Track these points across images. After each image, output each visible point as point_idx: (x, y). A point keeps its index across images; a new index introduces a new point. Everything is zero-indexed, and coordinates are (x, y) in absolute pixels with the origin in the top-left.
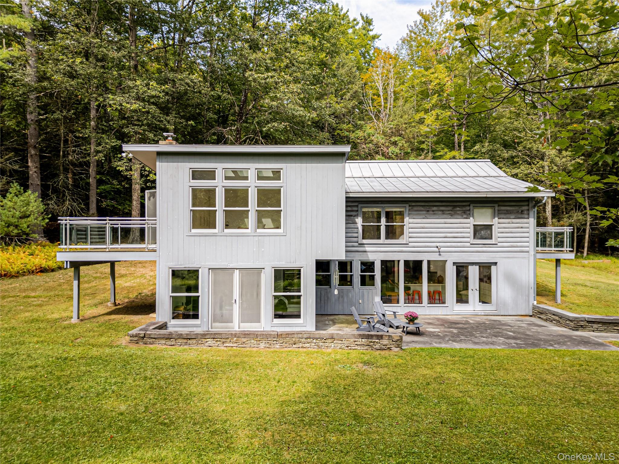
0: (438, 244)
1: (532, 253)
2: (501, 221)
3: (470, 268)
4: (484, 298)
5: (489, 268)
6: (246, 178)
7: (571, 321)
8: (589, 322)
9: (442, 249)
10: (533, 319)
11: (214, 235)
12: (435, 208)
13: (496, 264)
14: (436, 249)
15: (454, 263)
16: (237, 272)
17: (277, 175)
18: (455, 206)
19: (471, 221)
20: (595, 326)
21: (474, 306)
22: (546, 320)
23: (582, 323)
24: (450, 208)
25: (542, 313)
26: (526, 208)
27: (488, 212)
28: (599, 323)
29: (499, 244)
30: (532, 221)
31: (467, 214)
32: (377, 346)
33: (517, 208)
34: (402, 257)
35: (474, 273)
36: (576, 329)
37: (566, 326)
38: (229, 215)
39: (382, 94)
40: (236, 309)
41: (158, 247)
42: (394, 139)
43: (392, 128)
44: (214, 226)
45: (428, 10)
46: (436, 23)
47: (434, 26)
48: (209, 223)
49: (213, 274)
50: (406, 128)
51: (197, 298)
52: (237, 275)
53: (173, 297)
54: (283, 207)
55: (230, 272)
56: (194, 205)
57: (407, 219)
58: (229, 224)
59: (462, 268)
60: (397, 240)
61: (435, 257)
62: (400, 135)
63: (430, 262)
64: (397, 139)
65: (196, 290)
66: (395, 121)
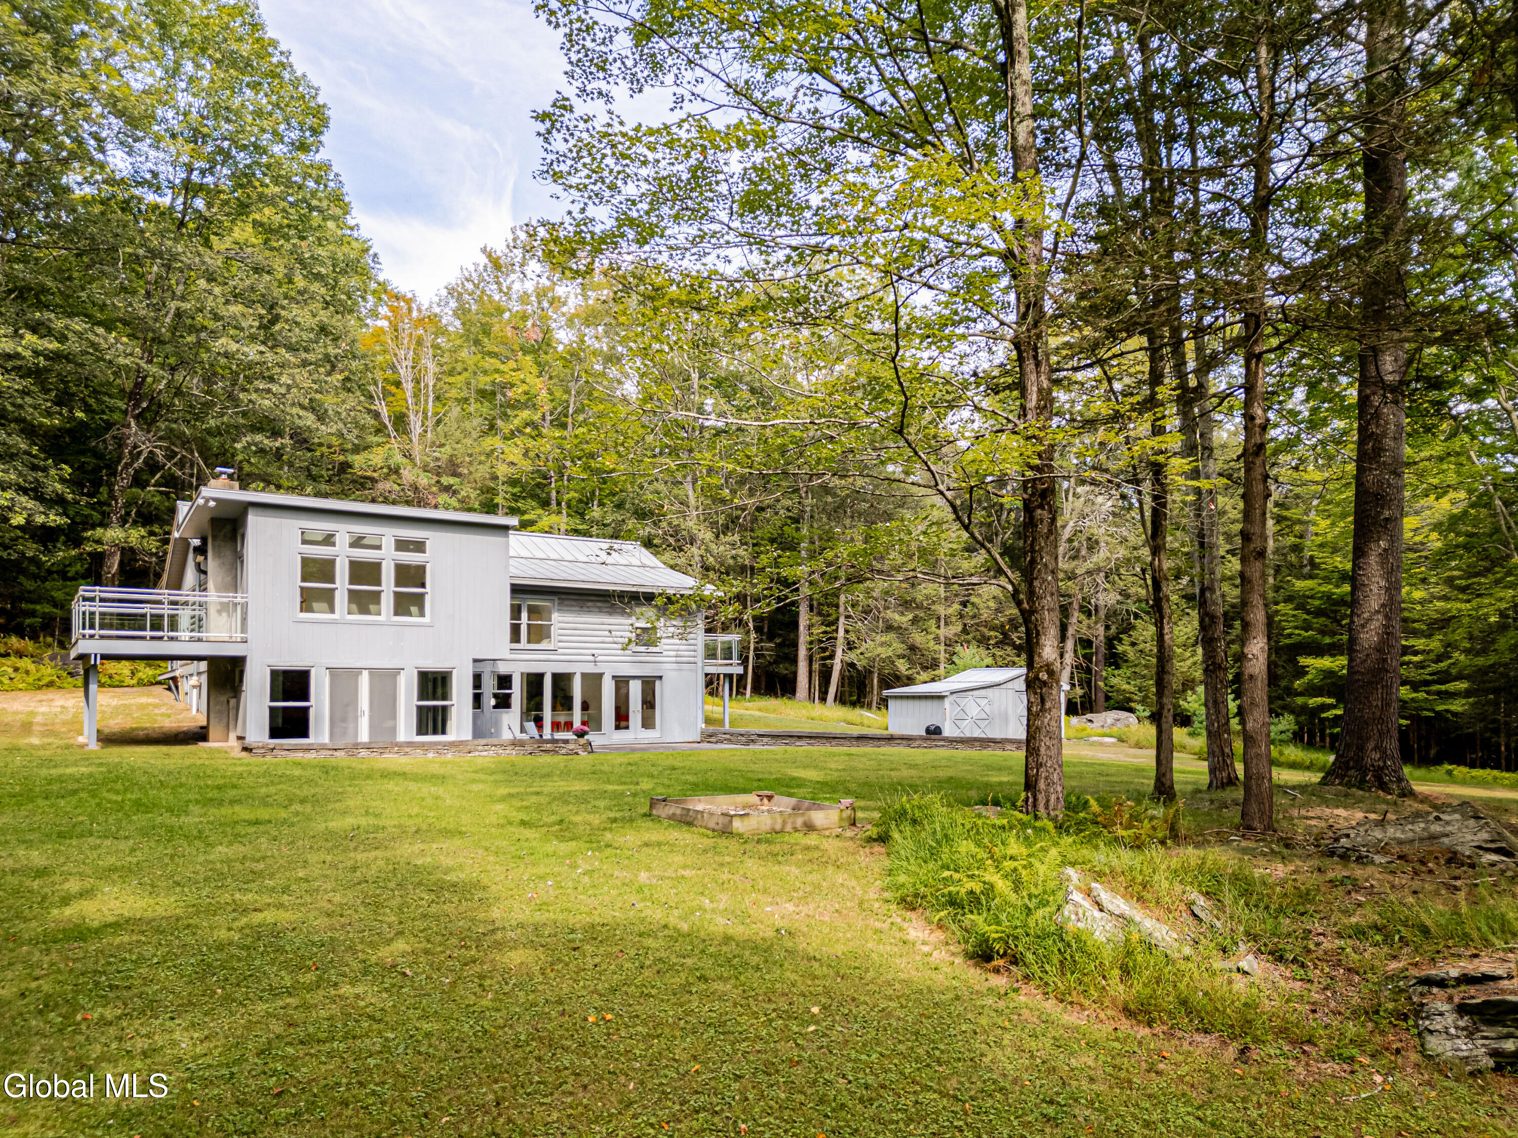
0: (594, 652)
1: (700, 664)
2: (667, 623)
3: (631, 682)
4: (648, 723)
5: (653, 683)
6: (379, 547)
7: (745, 736)
8: (760, 736)
9: (600, 658)
10: (699, 746)
11: (334, 622)
13: (660, 677)
14: (591, 658)
15: (613, 677)
16: (365, 673)
17: (420, 546)
19: (633, 622)
21: (635, 733)
22: (718, 742)
23: (754, 738)
25: (712, 737)
27: (652, 611)
28: (769, 736)
29: (666, 653)
31: (629, 613)
34: (548, 669)
35: (635, 690)
37: (738, 742)
38: (353, 596)
39: (408, 386)
40: (364, 724)
41: (249, 635)
42: (446, 480)
43: (438, 459)
44: (332, 610)
45: (500, 248)
46: (513, 277)
47: (509, 280)
48: (324, 606)
49: (331, 675)
50: (470, 463)
51: (306, 710)
52: (365, 677)
53: (272, 709)
54: (428, 589)
55: (355, 673)
56: (304, 579)
57: (556, 617)
58: (354, 607)
59: (621, 683)
60: (543, 645)
61: (590, 669)
62: (455, 474)
63: (584, 675)
64: (452, 480)
65: (306, 698)
66: (447, 447)
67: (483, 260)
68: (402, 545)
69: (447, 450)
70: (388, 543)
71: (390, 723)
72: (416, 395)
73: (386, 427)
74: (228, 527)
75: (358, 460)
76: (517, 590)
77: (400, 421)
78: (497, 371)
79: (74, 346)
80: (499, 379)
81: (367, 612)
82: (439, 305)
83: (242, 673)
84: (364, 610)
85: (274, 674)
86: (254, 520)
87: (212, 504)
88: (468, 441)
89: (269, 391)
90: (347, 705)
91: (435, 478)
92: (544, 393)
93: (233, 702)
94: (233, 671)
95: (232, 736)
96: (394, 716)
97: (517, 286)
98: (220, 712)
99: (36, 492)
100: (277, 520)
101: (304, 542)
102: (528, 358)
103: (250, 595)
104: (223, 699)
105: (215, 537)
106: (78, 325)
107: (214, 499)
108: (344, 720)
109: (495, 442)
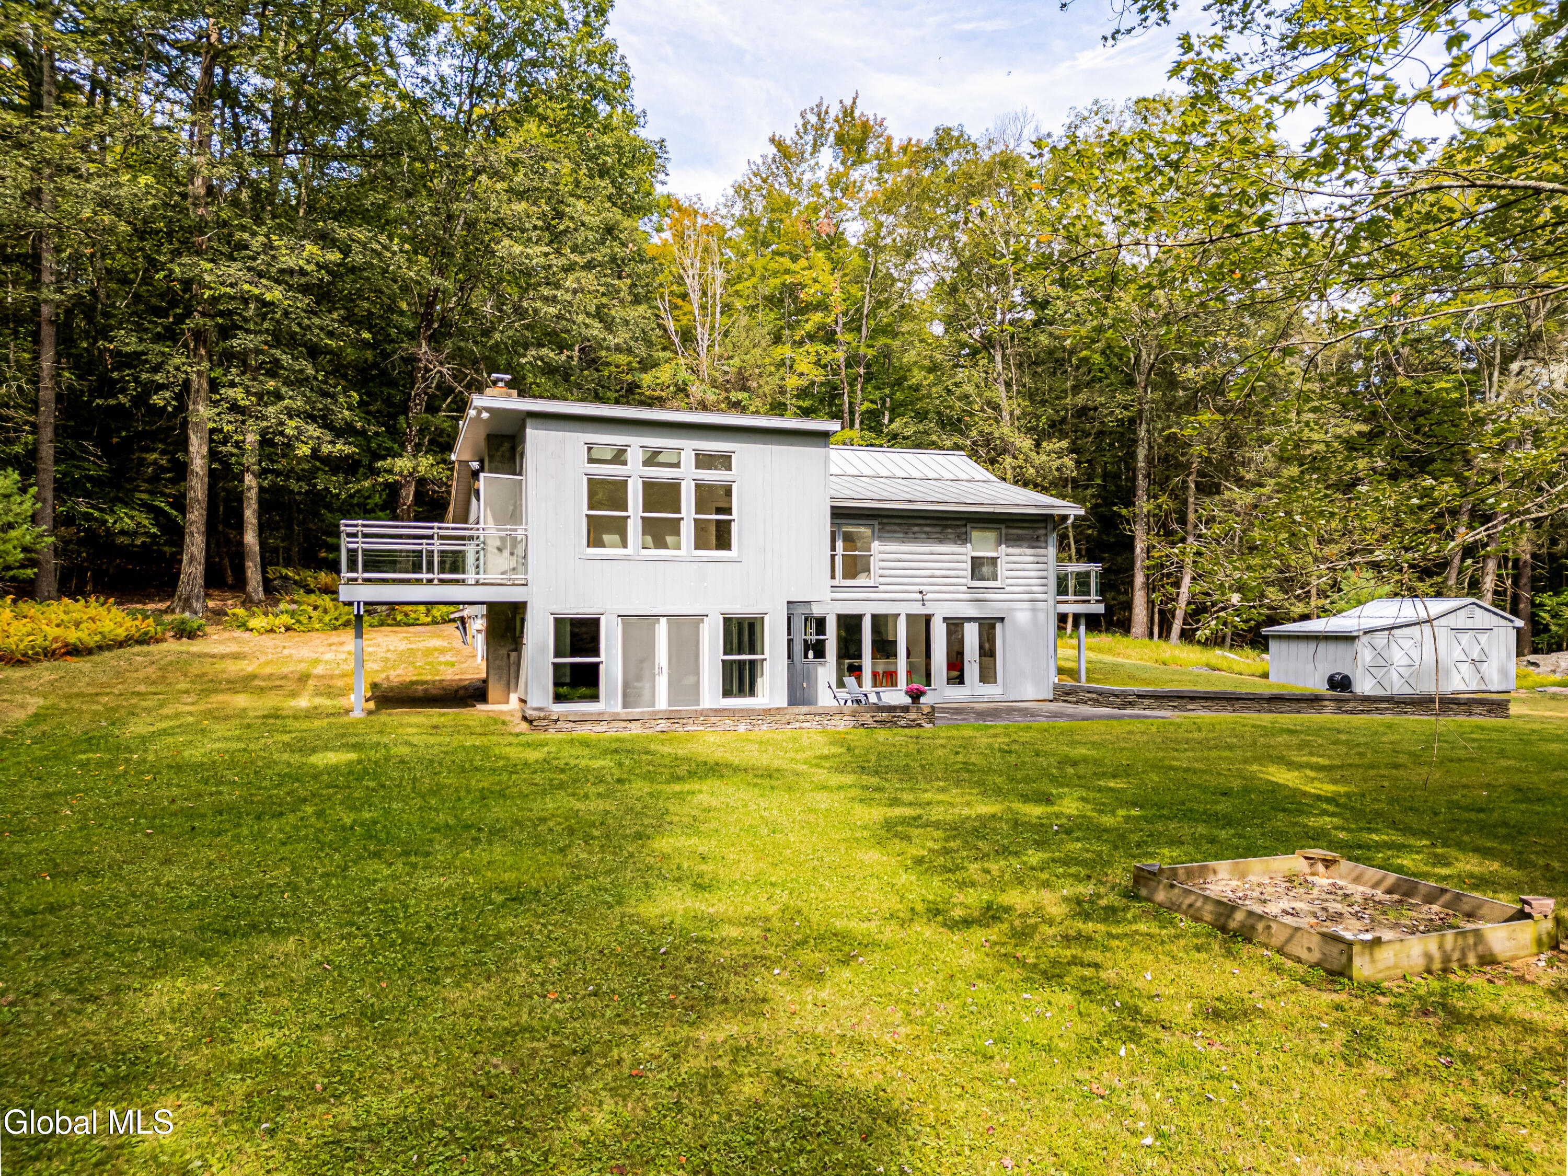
0: (922, 588)
1: (1051, 602)
2: (1011, 550)
3: (967, 626)
4: (987, 675)
5: (993, 627)
6: (677, 465)
7: (1116, 696)
8: (1139, 696)
9: (929, 596)
10: (1054, 706)
11: (627, 559)
12: (916, 529)
13: (1002, 619)
14: (919, 596)
15: (945, 619)
16: (663, 621)
17: (725, 461)
18: (946, 527)
19: (968, 551)
20: (1146, 702)
21: (972, 689)
22: (1077, 703)
23: (1130, 699)
24: (937, 529)
25: (1068, 694)
26: (1042, 532)
27: (991, 536)
28: (1151, 697)
29: (1008, 589)
30: (1052, 551)
31: (963, 539)
32: (903, 723)
33: (1030, 532)
34: (868, 610)
35: (971, 634)
36: (1123, 706)
37: (1109, 705)
38: (649, 526)
39: (695, 297)
40: (662, 683)
41: (529, 577)
42: (735, 396)
43: (726, 373)
44: (625, 545)
45: (788, 135)
46: (804, 166)
47: (799, 170)
48: (616, 538)
49: (625, 625)
50: (760, 375)
51: (596, 666)
52: (662, 627)
53: (556, 666)
54: (735, 515)
55: (651, 619)
56: (591, 507)
57: (876, 546)
58: (649, 539)
59: (955, 626)
60: (861, 580)
61: (917, 609)
62: (744, 389)
63: (908, 616)
64: (741, 395)
65: (596, 652)
66: (736, 359)
67: (772, 150)
68: (704, 461)
69: (736, 361)
70: (688, 459)
71: (691, 680)
72: (703, 308)
73: (673, 343)
74: (506, 446)
75: (646, 379)
76: (840, 514)
77: (687, 336)
78: (787, 272)
79: (357, 258)
80: (789, 279)
81: (665, 546)
82: (726, 206)
83: (523, 620)
84: (660, 543)
85: (559, 622)
86: (534, 436)
87: (485, 415)
88: (757, 351)
89: (554, 299)
90: (642, 661)
91: (724, 394)
92: (837, 293)
93: (514, 655)
94: (514, 618)
95: (514, 697)
96: (696, 672)
97: (807, 176)
98: (499, 668)
99: (324, 420)
100: (560, 434)
101: (591, 460)
102: (821, 254)
103: (529, 527)
104: (503, 652)
105: (491, 457)
106: (361, 234)
107: (487, 409)
108: (639, 679)
109: (785, 351)
